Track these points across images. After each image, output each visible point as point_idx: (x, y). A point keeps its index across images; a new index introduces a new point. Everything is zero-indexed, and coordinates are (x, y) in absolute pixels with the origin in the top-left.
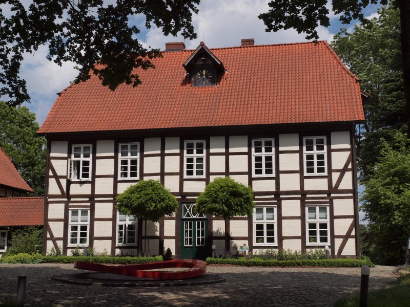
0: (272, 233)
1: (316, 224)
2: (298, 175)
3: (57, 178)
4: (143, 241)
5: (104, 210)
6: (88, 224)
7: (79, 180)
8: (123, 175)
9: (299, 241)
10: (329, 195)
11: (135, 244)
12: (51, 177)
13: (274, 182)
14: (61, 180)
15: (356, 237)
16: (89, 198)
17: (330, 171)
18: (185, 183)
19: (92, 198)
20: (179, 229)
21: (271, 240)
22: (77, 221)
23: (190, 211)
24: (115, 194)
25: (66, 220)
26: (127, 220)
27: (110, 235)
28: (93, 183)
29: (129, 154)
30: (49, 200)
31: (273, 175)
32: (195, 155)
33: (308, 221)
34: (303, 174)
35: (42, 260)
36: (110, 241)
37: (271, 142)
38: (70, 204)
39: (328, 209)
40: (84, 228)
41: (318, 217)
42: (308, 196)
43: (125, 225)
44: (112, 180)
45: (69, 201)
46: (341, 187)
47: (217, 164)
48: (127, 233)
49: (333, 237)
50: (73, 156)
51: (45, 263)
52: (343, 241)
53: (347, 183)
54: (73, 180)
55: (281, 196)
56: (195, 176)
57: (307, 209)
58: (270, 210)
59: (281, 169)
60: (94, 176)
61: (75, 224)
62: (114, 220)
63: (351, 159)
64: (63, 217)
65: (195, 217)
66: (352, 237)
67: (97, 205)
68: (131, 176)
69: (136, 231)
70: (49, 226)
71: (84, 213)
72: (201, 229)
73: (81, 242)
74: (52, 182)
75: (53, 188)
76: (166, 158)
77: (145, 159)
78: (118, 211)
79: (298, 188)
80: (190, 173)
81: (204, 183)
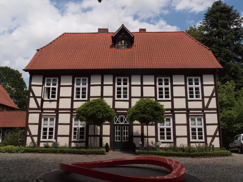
0: (170, 134)
1: (195, 128)
2: (184, 99)
3: (35, 98)
4: (89, 138)
5: (64, 118)
6: (54, 126)
7: (49, 99)
8: (77, 97)
9: (186, 139)
10: (203, 111)
11: (84, 140)
12: (31, 97)
13: (170, 103)
14: (38, 99)
15: (219, 136)
16: (55, 110)
17: (203, 97)
18: (116, 102)
19: (57, 111)
20: (112, 130)
21: (169, 138)
22: (47, 125)
24: (72, 109)
25: (40, 124)
27: (68, 134)
28: (58, 101)
29: (81, 84)
30: (29, 111)
31: (170, 99)
32: (122, 86)
33: (191, 126)
34: (187, 99)
35: (23, 151)
36: (68, 138)
37: (168, 79)
38: (43, 114)
39: (202, 119)
40: (51, 129)
41: (197, 124)
42: (190, 111)
43: (78, 128)
44: (70, 99)
45: (42, 112)
46: (210, 107)
47: (136, 92)
48: (79, 133)
49: (206, 136)
50: (46, 84)
52: (212, 139)
53: (213, 104)
54: (45, 99)
55: (175, 112)
56: (122, 98)
57: (190, 119)
58: (168, 120)
59: (174, 95)
60: (59, 97)
61: (45, 126)
62: (71, 124)
63: (215, 90)
64: (38, 122)
65: (122, 123)
66: (217, 136)
67: (60, 115)
68: (82, 98)
69: (85, 131)
70: (29, 127)
71: (52, 120)
72: (125, 131)
73: (49, 138)
74: (32, 100)
75: (32, 104)
76: (104, 87)
77: (91, 87)
78: (73, 119)
79: (185, 107)
80: (119, 96)
81: (128, 103)
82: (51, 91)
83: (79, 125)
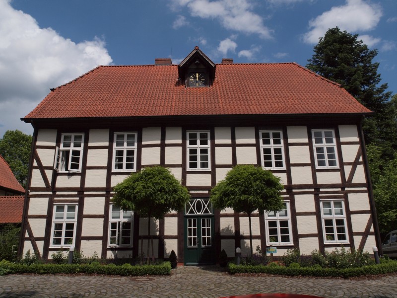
0: (286, 231)
1: (332, 220)
2: (310, 168)
3: (42, 169)
4: (140, 241)
5: (94, 205)
6: (75, 221)
7: (67, 172)
8: (117, 167)
9: (316, 239)
10: (343, 189)
11: (131, 245)
12: (36, 168)
13: (285, 175)
14: (46, 171)
15: (375, 233)
16: (78, 192)
17: (342, 164)
19: (81, 192)
20: (182, 227)
21: (285, 239)
22: (62, 218)
24: (108, 189)
25: (49, 217)
26: (122, 217)
27: (101, 234)
28: (83, 175)
29: (125, 144)
30: (31, 193)
31: (284, 168)
32: (199, 146)
33: (324, 217)
34: (315, 167)
36: (101, 242)
37: (279, 134)
38: (56, 198)
39: (343, 203)
40: (70, 226)
41: (333, 212)
42: (321, 190)
43: (119, 223)
44: (105, 171)
45: (54, 195)
46: (354, 181)
47: (223, 156)
48: (121, 232)
49: (352, 234)
50: (62, 145)
51: (13, 273)
52: (363, 238)
53: (360, 176)
54: (60, 172)
55: (294, 191)
56: (199, 168)
57: (321, 204)
59: (292, 162)
60: (85, 168)
61: (59, 221)
62: (106, 217)
63: (361, 152)
64: (45, 213)
65: (200, 213)
66: (371, 234)
67: (86, 199)
68: (127, 168)
69: (132, 229)
70: (28, 223)
71: (71, 208)
72: (206, 227)
73: (65, 243)
74: (36, 174)
75: (37, 180)
76: (167, 148)
77: (143, 149)
78: (111, 207)
79: (311, 182)
80: (193, 165)
81: (210, 176)
82: (71, 156)
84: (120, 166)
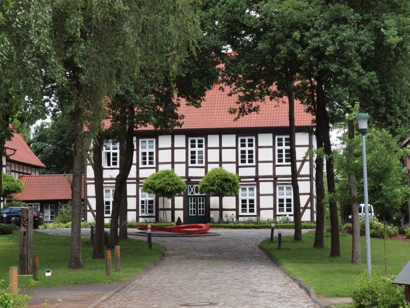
0: (253, 206)
1: (283, 199)
2: (271, 164)
3: (93, 165)
4: (159, 212)
7: (110, 167)
8: (143, 164)
9: (272, 211)
11: (154, 214)
13: (254, 169)
15: (311, 208)
18: (190, 170)
20: (186, 203)
21: (252, 211)
22: (110, 198)
23: (193, 190)
24: (138, 178)
27: (135, 208)
29: (147, 147)
31: (254, 164)
32: (197, 149)
33: (278, 197)
34: (275, 163)
36: (135, 212)
37: (252, 139)
38: (104, 185)
39: (292, 188)
41: (285, 194)
43: (146, 200)
44: (135, 167)
47: (213, 156)
48: (147, 206)
50: (104, 149)
52: (302, 211)
53: (306, 170)
54: (104, 167)
55: (260, 179)
56: (197, 164)
57: (277, 188)
58: (252, 189)
59: (260, 160)
61: (108, 199)
62: (137, 196)
65: (197, 194)
66: (309, 208)
68: (149, 164)
69: (154, 204)
70: (88, 200)
72: (201, 203)
75: (90, 173)
76: (175, 150)
77: (159, 151)
78: (140, 190)
79: (271, 174)
80: (193, 162)
81: (204, 169)
82: (111, 157)
83: (147, 197)
84: (145, 163)
